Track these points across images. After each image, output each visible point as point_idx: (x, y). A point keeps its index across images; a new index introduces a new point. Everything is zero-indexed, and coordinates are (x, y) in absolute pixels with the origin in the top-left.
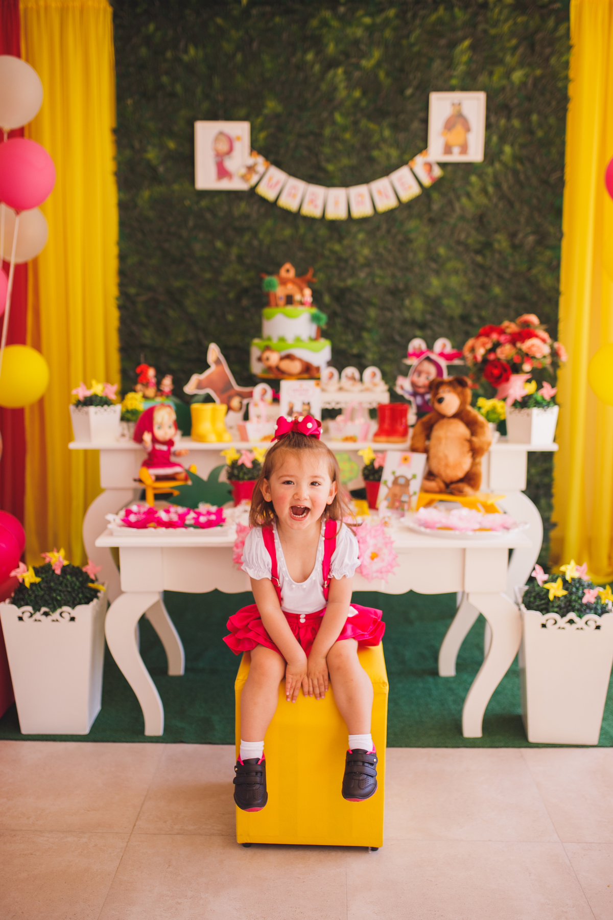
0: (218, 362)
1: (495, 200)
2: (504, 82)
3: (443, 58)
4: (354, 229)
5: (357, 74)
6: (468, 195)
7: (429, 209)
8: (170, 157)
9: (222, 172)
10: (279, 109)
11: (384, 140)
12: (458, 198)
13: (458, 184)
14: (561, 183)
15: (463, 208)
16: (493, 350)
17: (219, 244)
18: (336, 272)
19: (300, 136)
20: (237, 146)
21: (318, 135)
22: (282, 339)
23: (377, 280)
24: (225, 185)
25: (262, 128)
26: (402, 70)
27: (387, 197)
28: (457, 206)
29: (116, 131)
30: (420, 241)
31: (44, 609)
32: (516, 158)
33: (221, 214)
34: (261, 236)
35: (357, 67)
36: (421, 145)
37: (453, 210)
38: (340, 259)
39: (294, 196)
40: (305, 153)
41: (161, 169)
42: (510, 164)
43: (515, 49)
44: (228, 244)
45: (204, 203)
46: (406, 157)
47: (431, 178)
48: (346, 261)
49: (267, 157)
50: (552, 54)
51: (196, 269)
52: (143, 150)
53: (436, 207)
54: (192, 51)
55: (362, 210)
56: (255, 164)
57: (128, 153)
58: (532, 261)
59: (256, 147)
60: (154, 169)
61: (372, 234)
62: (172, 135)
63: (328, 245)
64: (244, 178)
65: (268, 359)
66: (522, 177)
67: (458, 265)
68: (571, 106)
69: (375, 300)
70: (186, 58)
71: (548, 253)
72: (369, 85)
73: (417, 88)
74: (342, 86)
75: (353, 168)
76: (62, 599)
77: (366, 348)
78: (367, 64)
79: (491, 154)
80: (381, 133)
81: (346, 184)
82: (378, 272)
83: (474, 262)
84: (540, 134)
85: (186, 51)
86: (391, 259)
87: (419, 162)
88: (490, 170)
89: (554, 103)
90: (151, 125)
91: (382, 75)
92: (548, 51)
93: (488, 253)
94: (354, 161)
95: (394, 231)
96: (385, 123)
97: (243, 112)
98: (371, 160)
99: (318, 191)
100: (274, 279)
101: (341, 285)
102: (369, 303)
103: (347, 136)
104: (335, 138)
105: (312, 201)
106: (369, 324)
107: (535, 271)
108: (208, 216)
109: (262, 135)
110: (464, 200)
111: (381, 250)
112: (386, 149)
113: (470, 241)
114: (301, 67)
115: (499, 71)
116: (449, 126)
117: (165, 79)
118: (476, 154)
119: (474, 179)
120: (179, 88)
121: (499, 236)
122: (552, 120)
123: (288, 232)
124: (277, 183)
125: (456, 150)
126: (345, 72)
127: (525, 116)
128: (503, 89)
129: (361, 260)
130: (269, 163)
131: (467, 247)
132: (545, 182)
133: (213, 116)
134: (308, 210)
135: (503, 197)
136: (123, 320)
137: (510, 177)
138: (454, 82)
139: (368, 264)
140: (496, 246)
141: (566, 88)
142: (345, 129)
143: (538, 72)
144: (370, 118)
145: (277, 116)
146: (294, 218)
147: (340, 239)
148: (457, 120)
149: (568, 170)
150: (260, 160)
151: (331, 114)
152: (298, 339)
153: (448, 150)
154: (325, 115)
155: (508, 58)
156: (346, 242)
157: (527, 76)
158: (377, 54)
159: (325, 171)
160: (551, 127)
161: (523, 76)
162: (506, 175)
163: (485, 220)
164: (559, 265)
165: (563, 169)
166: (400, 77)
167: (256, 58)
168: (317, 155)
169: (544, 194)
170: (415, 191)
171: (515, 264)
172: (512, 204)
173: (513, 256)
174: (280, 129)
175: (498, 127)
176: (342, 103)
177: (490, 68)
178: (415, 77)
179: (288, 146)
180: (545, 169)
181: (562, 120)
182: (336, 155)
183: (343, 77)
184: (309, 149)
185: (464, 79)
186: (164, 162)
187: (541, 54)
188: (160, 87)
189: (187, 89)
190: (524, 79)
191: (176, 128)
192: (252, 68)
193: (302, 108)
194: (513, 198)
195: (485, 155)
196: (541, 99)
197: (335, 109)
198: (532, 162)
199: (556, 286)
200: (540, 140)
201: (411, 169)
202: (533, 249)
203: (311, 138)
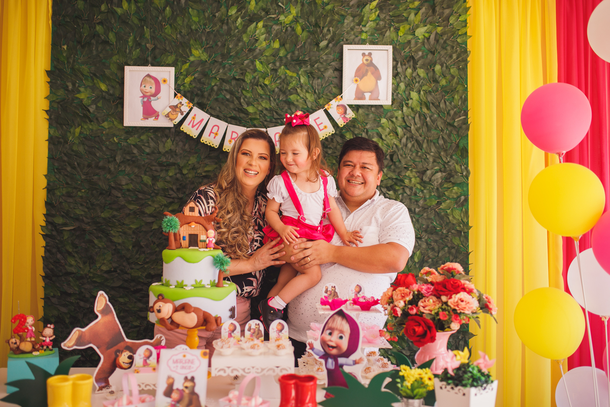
0: (105, 311)
1: (404, 140)
2: (410, 37)
3: (354, 16)
5: (276, 27)
6: (380, 136)
8: (101, 97)
9: (149, 111)
10: (204, 57)
11: (302, 86)
13: (369, 126)
14: (465, 125)
16: (414, 302)
19: (222, 80)
21: (240, 81)
22: (181, 286)
24: (151, 123)
25: (188, 73)
26: (317, 25)
29: (48, 73)
32: (421, 103)
33: (147, 150)
35: (277, 21)
36: (336, 90)
39: (216, 135)
40: (228, 97)
41: (92, 109)
42: (418, 109)
43: (418, 9)
44: (155, 178)
46: (321, 101)
47: (344, 118)
49: (191, 100)
50: (451, 14)
52: (76, 91)
54: (125, 5)
57: (61, 92)
58: (441, 197)
59: (179, 90)
60: (85, 108)
62: (104, 78)
65: (159, 311)
66: (428, 120)
68: (470, 59)
70: (119, 11)
71: (456, 189)
72: (287, 37)
73: (330, 41)
74: (262, 37)
78: (285, 19)
79: (399, 100)
80: (298, 79)
84: (443, 82)
85: (120, 5)
87: (333, 107)
88: (399, 114)
89: (455, 56)
90: (85, 69)
91: (299, 29)
92: (447, 12)
96: (302, 71)
97: (171, 59)
99: (238, 131)
100: (175, 219)
103: (267, 82)
104: (255, 83)
105: (232, 140)
107: (443, 206)
108: (135, 151)
109: (188, 80)
112: (302, 93)
114: (225, 20)
115: (404, 28)
116: (360, 73)
117: (99, 29)
118: (385, 98)
119: (384, 121)
120: (111, 36)
121: (408, 173)
122: (453, 71)
124: (200, 122)
125: (367, 95)
126: (265, 26)
127: (430, 66)
128: (409, 42)
130: (192, 104)
132: (450, 125)
133: (142, 62)
135: (411, 137)
136: (47, 249)
137: (417, 119)
138: (364, 36)
140: (407, 181)
141: (465, 43)
142: (264, 75)
143: (439, 29)
144: (287, 66)
145: (202, 63)
146: (216, 153)
148: (368, 68)
149: (470, 115)
150: (185, 101)
151: (253, 62)
152: (198, 286)
153: (360, 95)
154: (247, 62)
155: (412, 17)
157: (429, 32)
158: (294, 11)
159: (247, 113)
160: (453, 77)
161: (426, 32)
162: (414, 118)
163: (395, 157)
164: (466, 200)
165: (466, 114)
166: (315, 30)
167: (184, 11)
168: (239, 99)
169: (449, 136)
170: (330, 130)
171: (425, 200)
172: (420, 145)
173: (422, 191)
174: (205, 75)
175: (406, 76)
176: (262, 53)
177: (397, 25)
178: (329, 30)
179: (212, 89)
180: (448, 113)
181: (463, 70)
182: (257, 99)
183: (263, 30)
184: (231, 93)
185: (372, 35)
186: (95, 102)
187: (441, 15)
188: (95, 35)
189: (119, 37)
190: (427, 35)
191: (107, 72)
192: (179, 21)
193: (225, 56)
194: (420, 139)
195: (393, 100)
196: (443, 53)
197: (255, 57)
198: (437, 107)
199: (465, 220)
200: (443, 87)
201: (326, 112)
202: (441, 185)
203: (234, 82)
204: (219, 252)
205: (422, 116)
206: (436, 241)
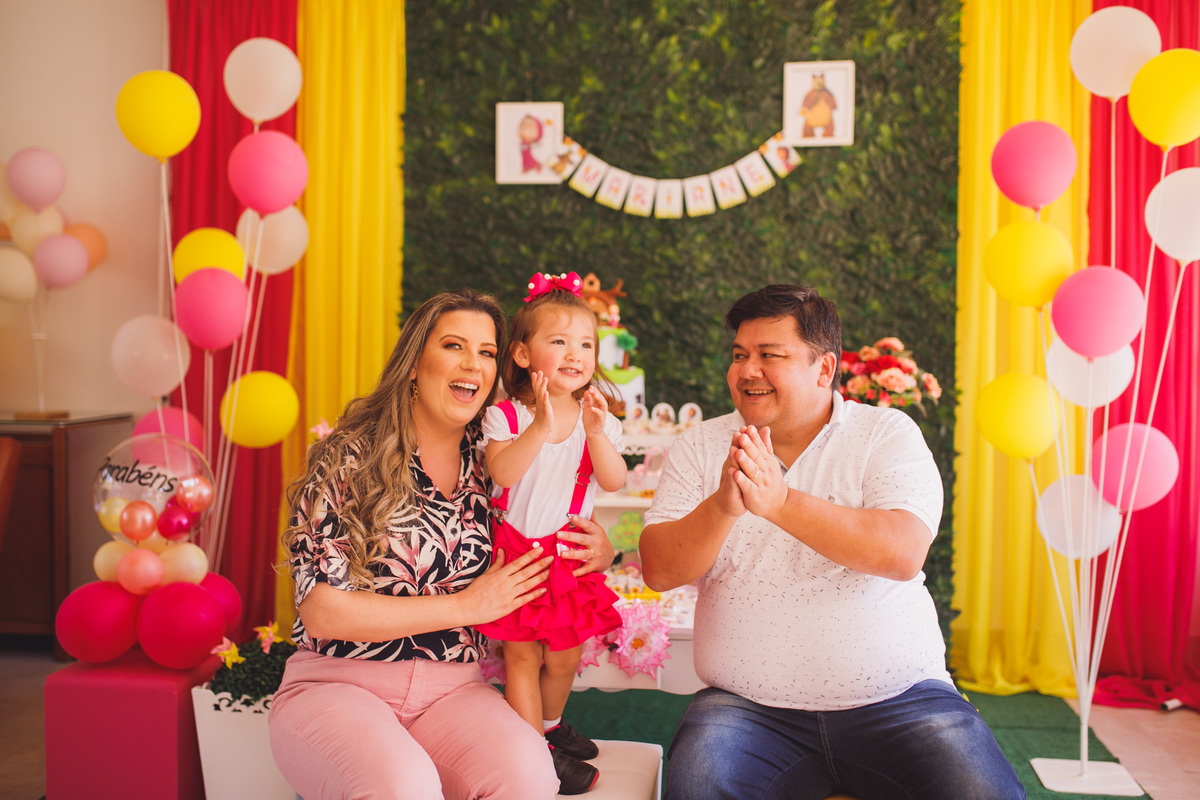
1: (870, 192)
2: (879, 48)
3: (800, 22)
4: (691, 229)
5: (695, 44)
6: (836, 187)
7: (786, 205)
8: (467, 145)
9: (529, 162)
10: (599, 86)
11: (729, 122)
12: (823, 190)
13: (821, 174)
14: (954, 169)
15: (828, 203)
17: (524, 249)
18: (669, 283)
19: (624, 118)
20: (547, 131)
21: (647, 117)
23: (721, 293)
24: (533, 178)
25: (578, 109)
26: (750, 38)
27: (732, 190)
28: (822, 201)
29: (404, 117)
30: (775, 244)
31: (245, 697)
32: (896, 140)
33: (527, 213)
34: (576, 239)
35: (695, 35)
36: (774, 125)
37: (817, 205)
38: (673, 267)
39: (617, 190)
40: (631, 138)
41: (456, 160)
42: (890, 148)
43: (890, 9)
44: (536, 249)
45: (507, 200)
46: (756, 141)
47: (787, 165)
48: (681, 269)
49: (583, 145)
50: (938, 14)
51: (496, 279)
52: (436, 138)
53: (794, 201)
54: (496, 22)
55: (701, 206)
56: (570, 152)
57: (417, 141)
58: (919, 268)
59: (569, 133)
60: (447, 160)
61: (713, 236)
62: (470, 120)
63: (659, 250)
64: (555, 169)
66: (904, 163)
67: (826, 274)
68: (963, 75)
69: (718, 318)
70: (488, 30)
71: (940, 257)
72: (709, 55)
73: (768, 59)
74: (676, 57)
75: (689, 156)
76: (267, 685)
77: (707, 378)
78: (706, 31)
79: (862, 136)
80: (725, 113)
81: (680, 175)
82: (722, 282)
83: (843, 269)
84: (926, 110)
85: (489, 23)
86: (738, 267)
87: (772, 148)
88: (863, 156)
89: (942, 72)
90: (446, 109)
91: (725, 44)
92: (932, 10)
93: (862, 258)
94: (691, 148)
95: (742, 231)
96: (730, 101)
97: (555, 91)
98: (712, 145)
99: (646, 184)
101: (675, 299)
102: (711, 321)
103: (683, 117)
104: (668, 120)
105: (638, 196)
106: (711, 348)
107: (923, 281)
108: (512, 215)
109: (578, 118)
110: (830, 192)
111: (726, 255)
112: (730, 131)
113: (839, 243)
114: (626, 37)
115: (872, 35)
116: (809, 102)
117: (463, 55)
118: (844, 136)
119: (842, 166)
120: (479, 65)
121: (876, 237)
122: (941, 93)
123: (609, 234)
124: (596, 175)
125: (819, 132)
126: (680, 42)
127: (906, 89)
128: (878, 56)
129: (701, 268)
130: (585, 151)
131: (835, 250)
132: (934, 169)
133: (519, 97)
134: (633, 208)
135: (880, 188)
137: (889, 162)
138: (815, 50)
139: (709, 273)
140: (873, 248)
141: (957, 53)
142: (679, 109)
143: (921, 36)
144: (710, 95)
145: (597, 95)
146: (616, 217)
147: (674, 242)
148: (820, 95)
149: (962, 153)
150: (575, 147)
151: (663, 92)
153: (808, 132)
154: (655, 92)
155: (883, 20)
156: (680, 246)
157: (907, 40)
158: (719, 19)
159: (655, 160)
160: (939, 102)
161: (904, 40)
162: (884, 161)
163: (857, 217)
164: (954, 272)
165: (956, 152)
166: (747, 46)
167: (571, 27)
168: (645, 141)
169: (933, 184)
170: (768, 182)
171: (898, 272)
172: (892, 197)
173: (894, 261)
174: (600, 110)
175: (872, 103)
176: (676, 77)
177: (860, 31)
178: (766, 45)
179: (609, 130)
180: (932, 153)
181: (954, 93)
182: (669, 140)
183: (677, 48)
184: (636, 134)
185: (827, 47)
186: (459, 151)
187: (924, 13)
188: (458, 64)
189: (489, 66)
190: (903, 44)
191: (475, 112)
192: (566, 40)
193: (627, 85)
194: (893, 190)
195: (856, 137)
196: (926, 68)
197: (668, 85)
198: (917, 144)
199: (952, 299)
200: (925, 117)
201: (762, 156)
202: (921, 252)
203: (638, 120)
204: (623, 332)
205: (896, 158)
206: (912, 329)
